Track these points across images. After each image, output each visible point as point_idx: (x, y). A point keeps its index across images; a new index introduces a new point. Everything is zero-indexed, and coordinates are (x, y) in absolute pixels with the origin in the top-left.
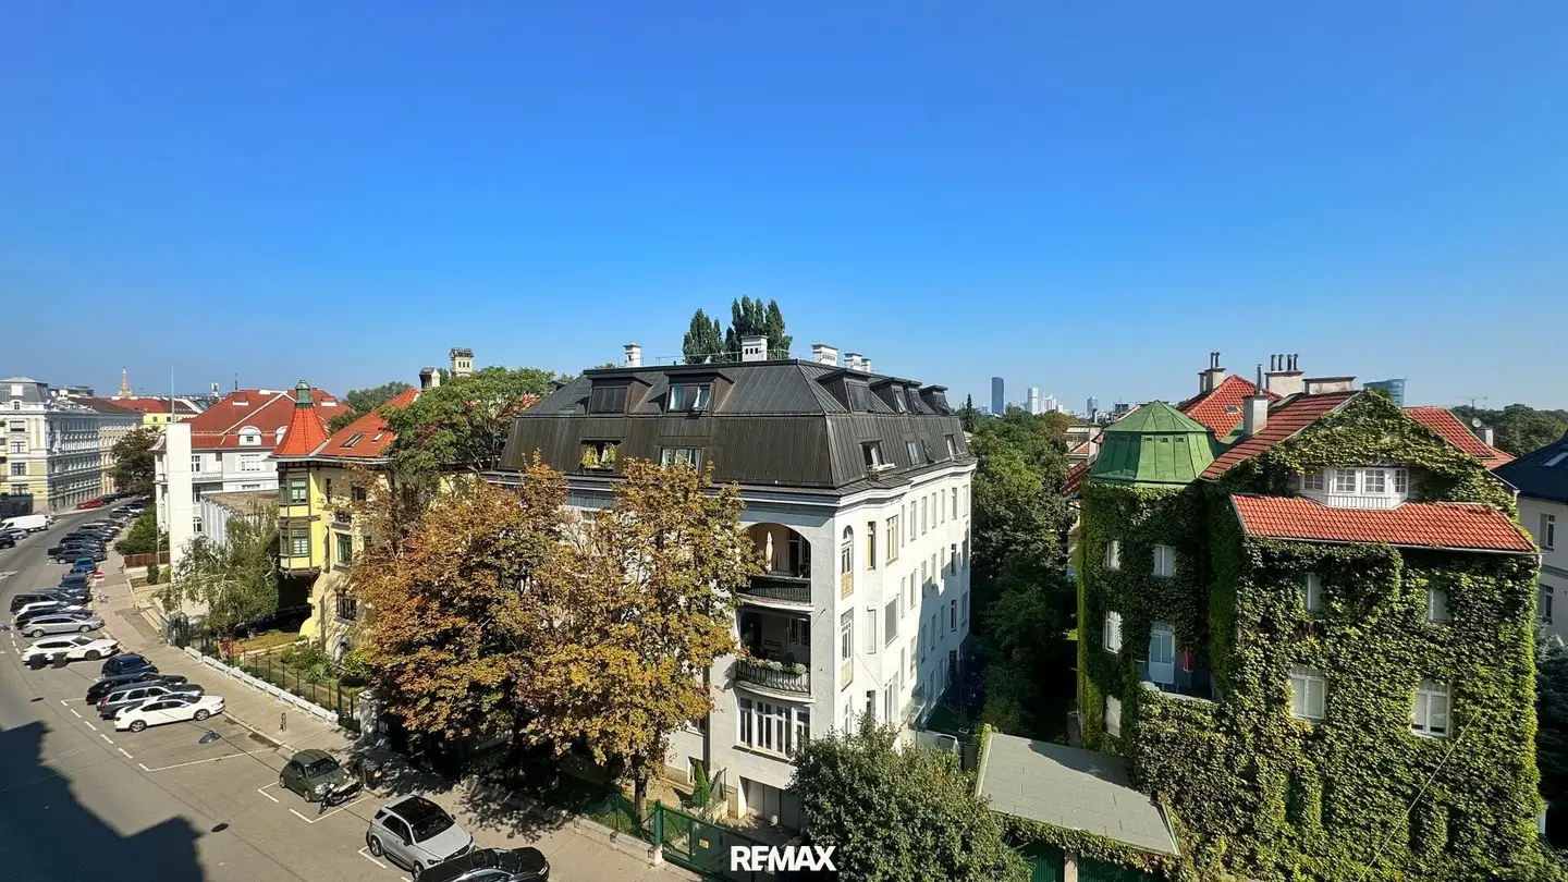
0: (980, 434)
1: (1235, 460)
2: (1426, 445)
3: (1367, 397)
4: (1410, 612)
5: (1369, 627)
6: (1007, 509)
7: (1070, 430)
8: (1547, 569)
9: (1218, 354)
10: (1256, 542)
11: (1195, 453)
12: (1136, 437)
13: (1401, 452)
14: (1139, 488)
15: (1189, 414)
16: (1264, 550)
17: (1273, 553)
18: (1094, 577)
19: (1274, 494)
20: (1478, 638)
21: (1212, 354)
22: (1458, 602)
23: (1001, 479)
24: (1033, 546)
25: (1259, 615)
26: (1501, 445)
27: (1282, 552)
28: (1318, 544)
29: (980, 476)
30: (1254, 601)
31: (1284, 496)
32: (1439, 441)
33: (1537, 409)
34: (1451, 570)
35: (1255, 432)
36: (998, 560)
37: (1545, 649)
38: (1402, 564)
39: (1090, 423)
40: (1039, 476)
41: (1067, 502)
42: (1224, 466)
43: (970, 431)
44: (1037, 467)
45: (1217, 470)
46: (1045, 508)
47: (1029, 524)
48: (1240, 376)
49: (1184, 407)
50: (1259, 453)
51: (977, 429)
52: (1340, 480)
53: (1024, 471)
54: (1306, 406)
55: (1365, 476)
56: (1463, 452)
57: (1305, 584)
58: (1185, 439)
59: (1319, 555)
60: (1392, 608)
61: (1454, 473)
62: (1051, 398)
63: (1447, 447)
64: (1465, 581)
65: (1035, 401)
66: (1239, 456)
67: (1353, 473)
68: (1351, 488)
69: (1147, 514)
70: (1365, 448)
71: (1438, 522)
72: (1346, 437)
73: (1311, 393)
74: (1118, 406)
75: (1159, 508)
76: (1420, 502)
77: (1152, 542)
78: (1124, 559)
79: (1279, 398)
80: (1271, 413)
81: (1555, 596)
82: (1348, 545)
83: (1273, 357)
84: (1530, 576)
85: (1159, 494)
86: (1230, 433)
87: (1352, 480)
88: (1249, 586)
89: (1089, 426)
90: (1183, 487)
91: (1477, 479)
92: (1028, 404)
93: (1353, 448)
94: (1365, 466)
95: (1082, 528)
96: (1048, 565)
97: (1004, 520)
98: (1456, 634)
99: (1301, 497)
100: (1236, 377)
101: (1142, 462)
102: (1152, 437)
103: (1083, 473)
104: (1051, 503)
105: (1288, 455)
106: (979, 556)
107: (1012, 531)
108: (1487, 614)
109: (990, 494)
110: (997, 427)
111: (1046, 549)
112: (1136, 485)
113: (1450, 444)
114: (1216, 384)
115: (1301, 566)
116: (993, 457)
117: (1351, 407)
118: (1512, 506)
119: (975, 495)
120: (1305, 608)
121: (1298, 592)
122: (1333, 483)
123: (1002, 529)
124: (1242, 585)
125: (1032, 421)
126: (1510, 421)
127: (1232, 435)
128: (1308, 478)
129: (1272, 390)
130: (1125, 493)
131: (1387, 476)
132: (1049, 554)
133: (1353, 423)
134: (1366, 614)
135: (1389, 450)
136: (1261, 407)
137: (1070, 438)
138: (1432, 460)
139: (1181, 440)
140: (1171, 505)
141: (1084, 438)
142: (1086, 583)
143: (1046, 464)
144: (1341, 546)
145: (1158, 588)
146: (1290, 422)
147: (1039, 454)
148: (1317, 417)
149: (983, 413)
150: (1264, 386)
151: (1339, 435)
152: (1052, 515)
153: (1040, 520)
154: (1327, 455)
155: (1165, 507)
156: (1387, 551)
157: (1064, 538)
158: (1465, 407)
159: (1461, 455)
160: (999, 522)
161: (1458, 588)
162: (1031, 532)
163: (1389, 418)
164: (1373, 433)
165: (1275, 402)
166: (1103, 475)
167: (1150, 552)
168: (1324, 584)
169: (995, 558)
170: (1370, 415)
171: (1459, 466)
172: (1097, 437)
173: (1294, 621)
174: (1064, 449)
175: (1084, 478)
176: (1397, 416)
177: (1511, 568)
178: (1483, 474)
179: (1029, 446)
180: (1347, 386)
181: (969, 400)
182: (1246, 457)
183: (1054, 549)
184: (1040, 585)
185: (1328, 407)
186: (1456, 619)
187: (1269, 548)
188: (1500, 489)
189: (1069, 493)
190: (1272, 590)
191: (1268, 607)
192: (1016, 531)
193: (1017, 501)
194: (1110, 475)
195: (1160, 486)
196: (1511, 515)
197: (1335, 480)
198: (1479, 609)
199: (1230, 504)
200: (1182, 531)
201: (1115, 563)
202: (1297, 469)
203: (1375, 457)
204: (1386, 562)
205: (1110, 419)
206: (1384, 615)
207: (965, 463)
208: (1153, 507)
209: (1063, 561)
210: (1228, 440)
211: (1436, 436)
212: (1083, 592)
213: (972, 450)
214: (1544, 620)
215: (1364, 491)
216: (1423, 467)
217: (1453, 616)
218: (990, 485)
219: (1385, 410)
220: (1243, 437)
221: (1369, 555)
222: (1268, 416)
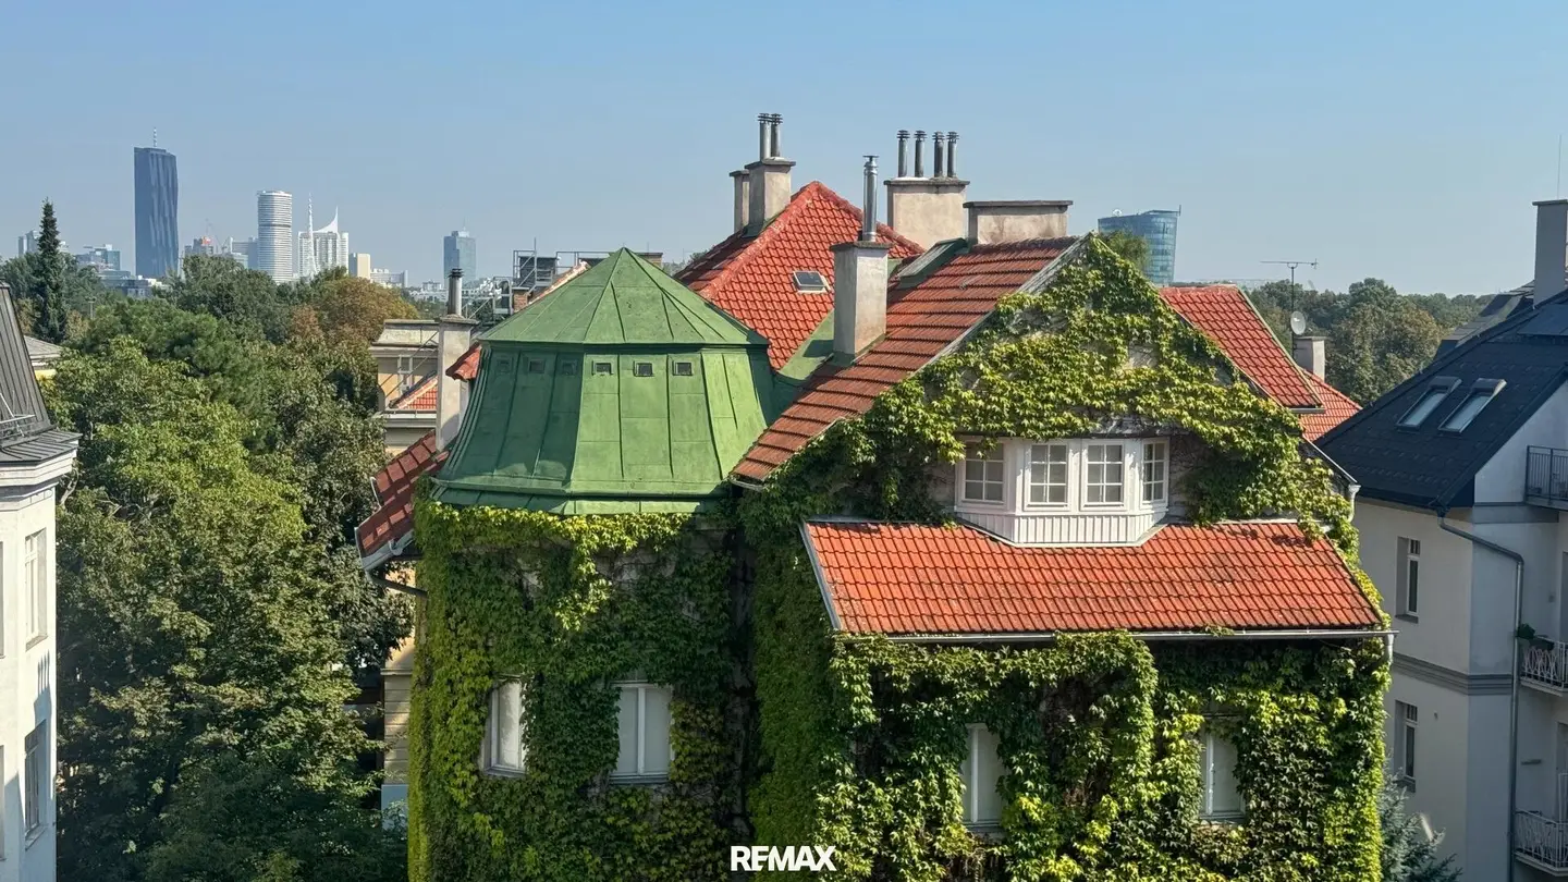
0: (91, 346)
1: (813, 425)
2: (1201, 379)
3: (1092, 259)
4: (1170, 801)
5: (1094, 850)
6: (184, 605)
7: (388, 336)
8: (1404, 664)
9: (776, 120)
10: (859, 654)
11: (719, 406)
12: (567, 359)
13: (1154, 399)
14: (579, 516)
15: (707, 293)
16: (876, 671)
17: (899, 679)
18: (453, 803)
19: (898, 517)
20: (1291, 844)
21: (763, 118)
22: (1256, 761)
23: (165, 503)
24: (271, 727)
25: (868, 854)
26: (1340, 377)
27: (917, 675)
28: (990, 647)
29: (87, 498)
30: (858, 818)
31: (924, 523)
32: (1224, 367)
33: (1403, 291)
34: (1243, 685)
35: (860, 344)
36: (157, 787)
37: (1400, 851)
38: (1155, 681)
39: (439, 315)
40: (291, 490)
41: (380, 572)
42: (789, 443)
43: (55, 337)
44: (284, 459)
45: (773, 456)
46: (310, 594)
47: (260, 653)
48: (828, 185)
49: (696, 273)
50: (867, 406)
51: (78, 329)
52: (1038, 472)
53: (242, 473)
54: (975, 275)
55: (1086, 462)
56: (1266, 397)
57: (964, 755)
58: (696, 367)
59: (995, 675)
60: (1138, 795)
61: (1249, 447)
62: (333, 227)
63: (1237, 385)
64: (1269, 712)
65: (280, 238)
66: (822, 414)
67: (1060, 453)
68: (1059, 495)
69: (598, 593)
70: (1088, 388)
71: (1222, 570)
72: (1049, 360)
73: (982, 241)
74: (527, 263)
75: (630, 575)
76: (1190, 524)
77: (610, 677)
78: (540, 732)
79: (912, 253)
80: (897, 291)
81: (1422, 726)
82: (1051, 644)
83: (903, 136)
84: (1376, 684)
85: (629, 532)
86: (804, 347)
87: (1060, 473)
88: (844, 780)
89: (439, 325)
90: (690, 507)
91: (1289, 464)
92: (260, 247)
93: (1062, 390)
94: (1087, 435)
95: (422, 652)
96: (320, 780)
97: (171, 646)
98: (1252, 844)
99: (960, 521)
100: (819, 189)
101: (587, 434)
102: (611, 359)
103: (422, 476)
104: (331, 578)
105: (930, 409)
106: (90, 781)
107: (199, 680)
108: (1306, 786)
109: (127, 559)
110: (146, 325)
111: (314, 730)
112: (569, 507)
113: (1244, 378)
114: (774, 205)
115: (959, 708)
116: (137, 430)
117: (1061, 280)
118: (1347, 523)
119: (71, 563)
120: (967, 820)
121: (952, 780)
122: (1023, 482)
123: (171, 679)
124: (829, 775)
125: (271, 305)
126: (1356, 320)
127: (807, 355)
128: (972, 470)
129: (902, 230)
130: (540, 531)
131: (1128, 459)
132: (328, 743)
133: (1063, 326)
134: (1089, 818)
135: (1134, 393)
136: (873, 273)
137: (390, 364)
138: (1211, 417)
139: (685, 369)
140: (661, 561)
141: (427, 362)
142: (431, 828)
143: (316, 450)
144: (1040, 645)
145: (630, 811)
146: (933, 320)
147: (291, 417)
148: (989, 307)
149: (103, 271)
150: (881, 217)
151: (1037, 354)
152: (334, 614)
153: (295, 635)
154: (1012, 409)
155: (644, 571)
156: (1128, 652)
157: (371, 688)
158: (1282, 285)
159: (1262, 403)
160: (160, 651)
161: (1256, 729)
162: (267, 677)
163: (1132, 311)
164: (1102, 348)
165: (907, 262)
166: (477, 481)
167: (605, 709)
168: (1006, 748)
169: (144, 783)
170: (1097, 306)
171: (1259, 430)
172: (461, 361)
173: (942, 860)
174: (372, 399)
175: (426, 490)
176: (1145, 306)
177: (1344, 671)
178: (1300, 448)
179: (254, 389)
180: (1056, 226)
181: (49, 224)
182: (841, 416)
183: (340, 726)
184: (292, 854)
185: (1013, 279)
186: (1253, 804)
187: (888, 667)
188: (1326, 482)
189: (380, 542)
190: (897, 783)
191: (888, 829)
192: (217, 679)
193: (219, 576)
194: (499, 479)
195: (629, 507)
196: (1344, 545)
197: (1028, 474)
198: (1292, 776)
199: (802, 551)
200: (687, 637)
201: (513, 752)
202: (949, 446)
203: (1106, 410)
204: (1121, 678)
205: (504, 303)
206: (1123, 815)
207: (32, 451)
208: (614, 573)
209: (369, 762)
210: (798, 367)
211: (1219, 357)
212: (423, 858)
213: (56, 404)
214: (1400, 783)
215: (1085, 501)
216: (1194, 434)
217: (1248, 798)
218: (125, 528)
219: (1127, 290)
220: (833, 360)
221: (1093, 666)
222: (890, 303)
